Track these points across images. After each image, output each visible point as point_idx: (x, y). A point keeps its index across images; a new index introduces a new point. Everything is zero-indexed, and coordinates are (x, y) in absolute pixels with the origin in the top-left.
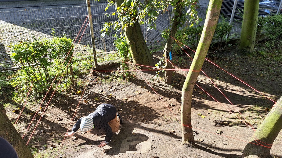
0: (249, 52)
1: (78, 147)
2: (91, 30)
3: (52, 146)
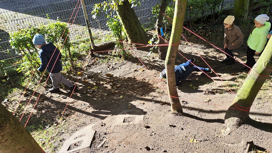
0: (242, 21)
1: (79, 123)
2: (84, 12)
3: (56, 123)
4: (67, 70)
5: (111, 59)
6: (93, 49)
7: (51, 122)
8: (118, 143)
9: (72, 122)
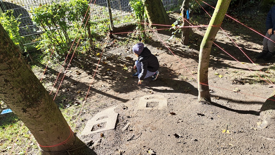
1: (100, 104)
3: (76, 103)
4: (86, 50)
5: (131, 42)
6: (112, 30)
7: (71, 101)
8: (143, 127)
9: (92, 103)
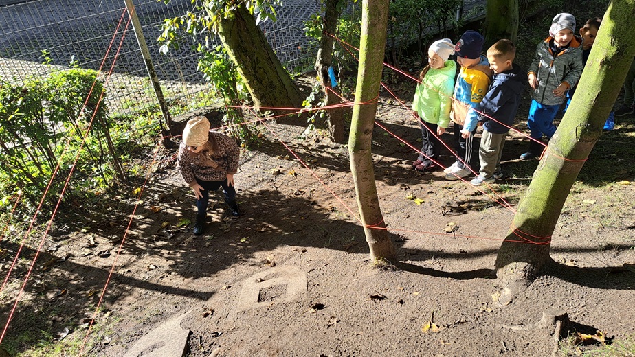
1: (145, 315)
2: (140, 41)
3: (85, 322)
4: (107, 184)
6: (168, 129)
7: (72, 319)
8: (248, 354)
9: (127, 315)
